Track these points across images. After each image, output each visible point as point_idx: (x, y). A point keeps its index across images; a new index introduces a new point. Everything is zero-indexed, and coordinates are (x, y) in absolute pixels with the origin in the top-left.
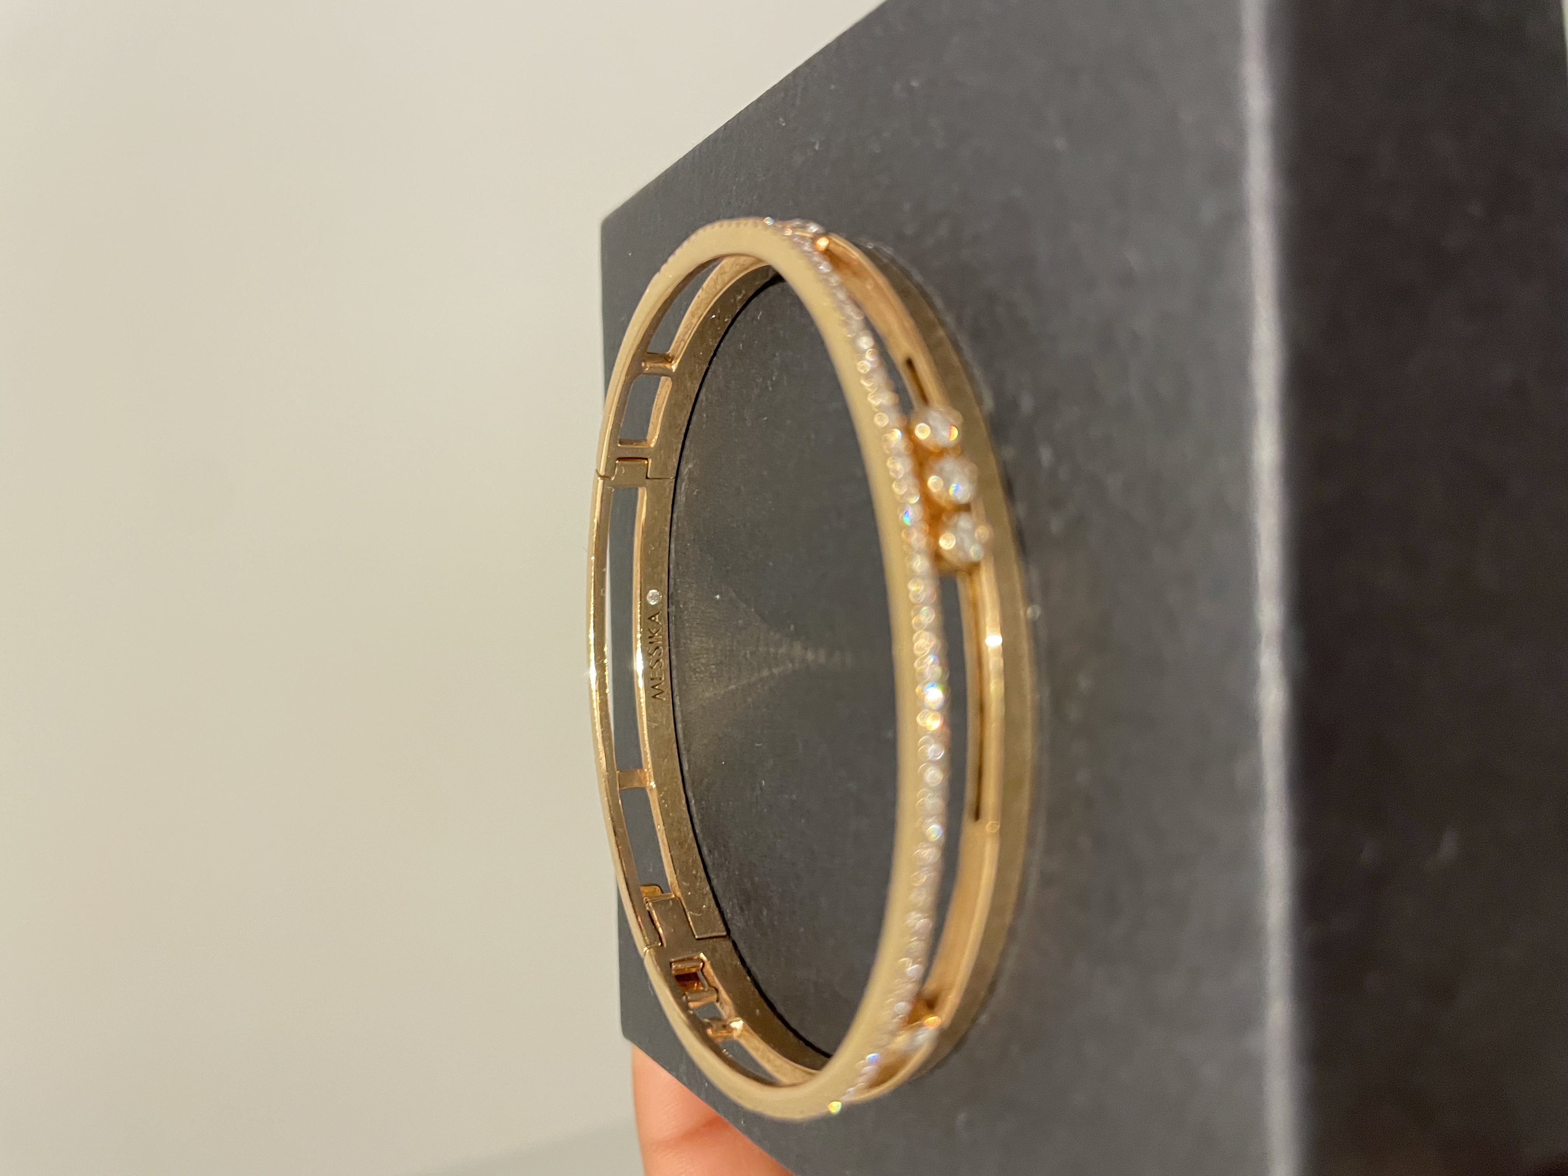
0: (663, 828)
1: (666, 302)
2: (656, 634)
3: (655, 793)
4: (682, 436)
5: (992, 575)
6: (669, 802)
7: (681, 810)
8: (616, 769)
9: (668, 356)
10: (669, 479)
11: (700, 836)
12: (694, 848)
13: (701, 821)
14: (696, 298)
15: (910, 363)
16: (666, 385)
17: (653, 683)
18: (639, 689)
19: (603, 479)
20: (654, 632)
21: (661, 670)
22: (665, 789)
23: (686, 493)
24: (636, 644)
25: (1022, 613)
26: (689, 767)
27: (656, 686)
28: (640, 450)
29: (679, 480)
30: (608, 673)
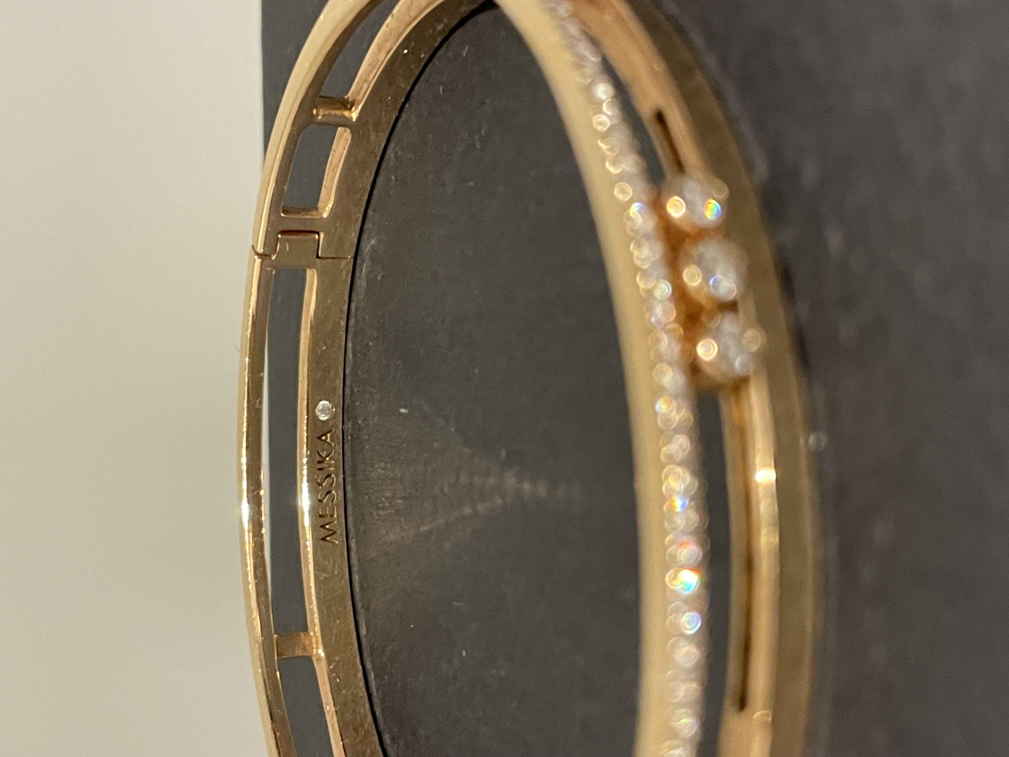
0: (333, 709)
1: (345, 32)
2: (328, 459)
3: (324, 664)
4: (364, 204)
5: (765, 393)
6: (341, 675)
7: (356, 686)
8: (273, 632)
9: (347, 101)
10: (347, 258)
11: (381, 721)
12: (373, 735)
13: (383, 700)
14: (383, 28)
15: (660, 118)
16: (344, 138)
17: (322, 521)
18: (304, 527)
19: (261, 258)
20: (324, 456)
21: (333, 505)
22: (337, 658)
23: (367, 277)
24: (302, 470)
25: (802, 441)
26: (368, 631)
27: (327, 524)
28: (309, 221)
29: (359, 261)
30: (265, 508)
